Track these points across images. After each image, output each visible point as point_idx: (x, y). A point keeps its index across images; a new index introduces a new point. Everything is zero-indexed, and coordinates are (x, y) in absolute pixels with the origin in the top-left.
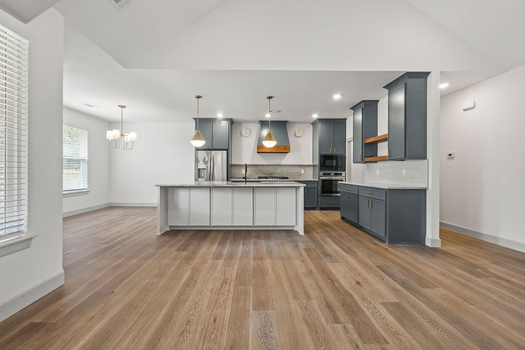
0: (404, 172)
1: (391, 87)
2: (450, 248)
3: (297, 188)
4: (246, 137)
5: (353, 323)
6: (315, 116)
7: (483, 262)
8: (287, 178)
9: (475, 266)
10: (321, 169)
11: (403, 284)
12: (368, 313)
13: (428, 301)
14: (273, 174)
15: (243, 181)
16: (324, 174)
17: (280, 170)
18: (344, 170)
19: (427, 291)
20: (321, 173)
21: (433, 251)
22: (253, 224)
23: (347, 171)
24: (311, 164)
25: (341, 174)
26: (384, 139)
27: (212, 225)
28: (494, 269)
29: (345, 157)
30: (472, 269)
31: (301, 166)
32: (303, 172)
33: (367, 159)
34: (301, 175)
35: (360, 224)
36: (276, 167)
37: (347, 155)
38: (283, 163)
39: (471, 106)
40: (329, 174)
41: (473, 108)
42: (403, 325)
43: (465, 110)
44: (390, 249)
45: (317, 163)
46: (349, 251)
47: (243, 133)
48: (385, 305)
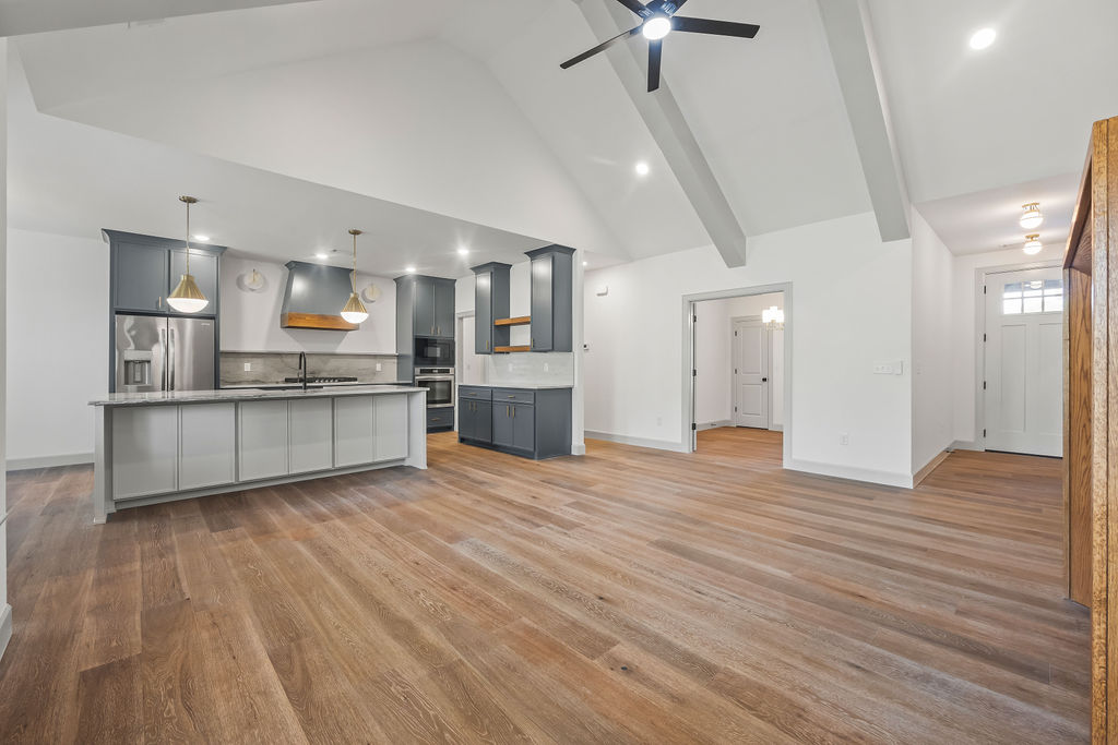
0: (546, 368)
1: (533, 255)
2: (593, 453)
3: (410, 394)
4: (253, 290)
5: (552, 522)
6: (411, 270)
7: (621, 459)
8: (355, 380)
9: (617, 463)
10: (416, 363)
11: (571, 488)
12: (559, 514)
13: (596, 494)
14: (319, 372)
15: (301, 387)
16: (422, 372)
17: (333, 363)
18: (453, 365)
19: (592, 488)
20: (418, 370)
21: (581, 459)
22: (333, 465)
23: (456, 366)
24: (394, 352)
25: (448, 371)
26: (522, 322)
27: (241, 479)
28: (630, 462)
29: (454, 343)
30: (616, 466)
31: (375, 356)
32: (378, 367)
33: (498, 349)
34: (375, 373)
35: (496, 442)
36: (324, 358)
37: (456, 339)
38: (340, 349)
39: (604, 292)
40: (431, 372)
41: (606, 294)
42: (589, 513)
43: (599, 295)
44: (542, 464)
45: (409, 350)
46: (501, 473)
47: (247, 281)
48: (568, 505)
